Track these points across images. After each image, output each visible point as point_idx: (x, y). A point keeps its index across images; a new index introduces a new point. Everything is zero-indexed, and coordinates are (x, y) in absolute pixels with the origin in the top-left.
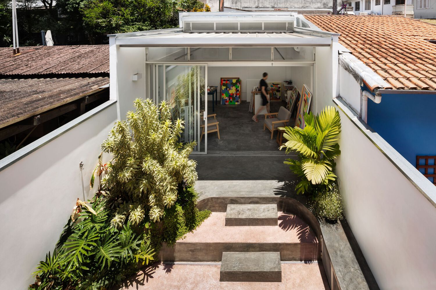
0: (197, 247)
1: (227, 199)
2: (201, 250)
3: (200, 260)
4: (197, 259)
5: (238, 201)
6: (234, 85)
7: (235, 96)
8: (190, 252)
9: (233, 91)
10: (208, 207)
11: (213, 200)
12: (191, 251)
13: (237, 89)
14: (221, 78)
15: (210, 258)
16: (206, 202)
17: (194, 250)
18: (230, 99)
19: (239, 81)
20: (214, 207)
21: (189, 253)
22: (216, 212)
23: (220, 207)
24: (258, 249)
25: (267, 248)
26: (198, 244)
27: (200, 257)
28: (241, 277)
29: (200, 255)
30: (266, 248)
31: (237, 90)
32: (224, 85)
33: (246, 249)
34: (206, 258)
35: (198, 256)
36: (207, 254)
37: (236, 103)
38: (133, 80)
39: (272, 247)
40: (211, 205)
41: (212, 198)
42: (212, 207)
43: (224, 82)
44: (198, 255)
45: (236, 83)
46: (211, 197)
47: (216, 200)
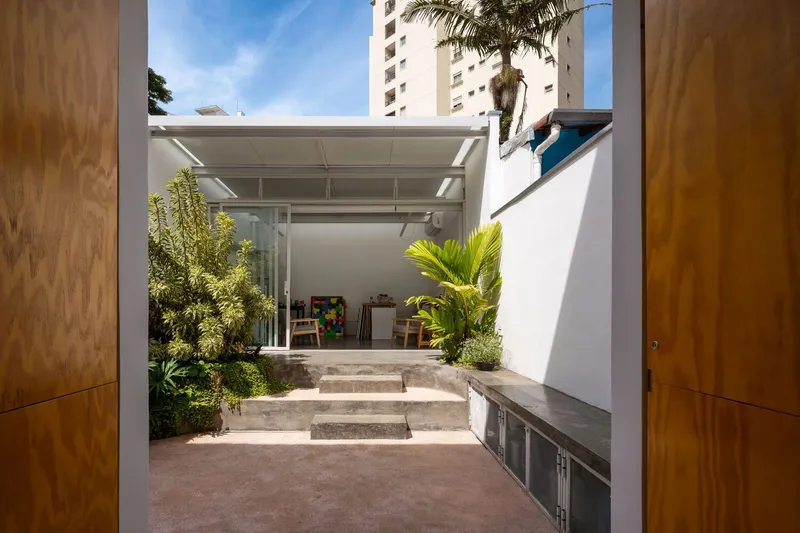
0: (274, 407)
1: (322, 367)
2: (281, 412)
4: (274, 426)
5: (339, 370)
6: (333, 306)
7: (334, 322)
8: (264, 416)
9: (331, 315)
13: (338, 313)
14: (312, 298)
15: (295, 425)
16: (288, 370)
17: (270, 413)
18: (326, 328)
19: (341, 300)
20: (301, 379)
21: (262, 417)
24: (370, 410)
25: (384, 408)
26: (277, 402)
27: (279, 424)
28: (343, 432)
31: (338, 315)
32: (317, 306)
33: (352, 410)
36: (290, 417)
37: (338, 334)
43: (316, 302)
44: (277, 421)
45: (337, 304)
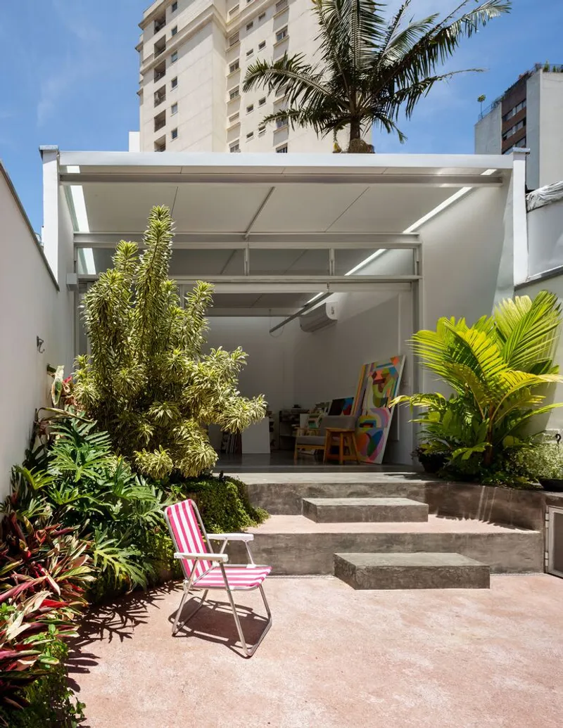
0: (278, 543)
1: (301, 487)
2: (287, 549)
3: (286, 571)
4: (279, 569)
5: (324, 492)
8: (264, 555)
10: (262, 503)
11: (271, 490)
12: (265, 551)
15: (307, 567)
16: (258, 491)
17: (273, 550)
20: (273, 503)
21: (262, 557)
22: (278, 514)
23: (285, 504)
24: (411, 546)
25: (429, 544)
26: (282, 536)
27: (284, 566)
28: (401, 578)
29: (285, 561)
30: (427, 543)
33: (385, 547)
34: (298, 566)
35: (279, 563)
36: (300, 557)
38: (69, 283)
39: (440, 543)
40: (267, 501)
41: (269, 485)
42: (270, 505)
44: (282, 562)
46: (268, 482)
47: (277, 489)
